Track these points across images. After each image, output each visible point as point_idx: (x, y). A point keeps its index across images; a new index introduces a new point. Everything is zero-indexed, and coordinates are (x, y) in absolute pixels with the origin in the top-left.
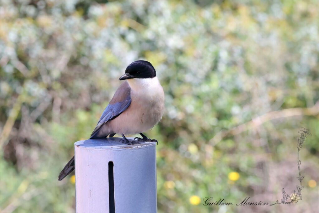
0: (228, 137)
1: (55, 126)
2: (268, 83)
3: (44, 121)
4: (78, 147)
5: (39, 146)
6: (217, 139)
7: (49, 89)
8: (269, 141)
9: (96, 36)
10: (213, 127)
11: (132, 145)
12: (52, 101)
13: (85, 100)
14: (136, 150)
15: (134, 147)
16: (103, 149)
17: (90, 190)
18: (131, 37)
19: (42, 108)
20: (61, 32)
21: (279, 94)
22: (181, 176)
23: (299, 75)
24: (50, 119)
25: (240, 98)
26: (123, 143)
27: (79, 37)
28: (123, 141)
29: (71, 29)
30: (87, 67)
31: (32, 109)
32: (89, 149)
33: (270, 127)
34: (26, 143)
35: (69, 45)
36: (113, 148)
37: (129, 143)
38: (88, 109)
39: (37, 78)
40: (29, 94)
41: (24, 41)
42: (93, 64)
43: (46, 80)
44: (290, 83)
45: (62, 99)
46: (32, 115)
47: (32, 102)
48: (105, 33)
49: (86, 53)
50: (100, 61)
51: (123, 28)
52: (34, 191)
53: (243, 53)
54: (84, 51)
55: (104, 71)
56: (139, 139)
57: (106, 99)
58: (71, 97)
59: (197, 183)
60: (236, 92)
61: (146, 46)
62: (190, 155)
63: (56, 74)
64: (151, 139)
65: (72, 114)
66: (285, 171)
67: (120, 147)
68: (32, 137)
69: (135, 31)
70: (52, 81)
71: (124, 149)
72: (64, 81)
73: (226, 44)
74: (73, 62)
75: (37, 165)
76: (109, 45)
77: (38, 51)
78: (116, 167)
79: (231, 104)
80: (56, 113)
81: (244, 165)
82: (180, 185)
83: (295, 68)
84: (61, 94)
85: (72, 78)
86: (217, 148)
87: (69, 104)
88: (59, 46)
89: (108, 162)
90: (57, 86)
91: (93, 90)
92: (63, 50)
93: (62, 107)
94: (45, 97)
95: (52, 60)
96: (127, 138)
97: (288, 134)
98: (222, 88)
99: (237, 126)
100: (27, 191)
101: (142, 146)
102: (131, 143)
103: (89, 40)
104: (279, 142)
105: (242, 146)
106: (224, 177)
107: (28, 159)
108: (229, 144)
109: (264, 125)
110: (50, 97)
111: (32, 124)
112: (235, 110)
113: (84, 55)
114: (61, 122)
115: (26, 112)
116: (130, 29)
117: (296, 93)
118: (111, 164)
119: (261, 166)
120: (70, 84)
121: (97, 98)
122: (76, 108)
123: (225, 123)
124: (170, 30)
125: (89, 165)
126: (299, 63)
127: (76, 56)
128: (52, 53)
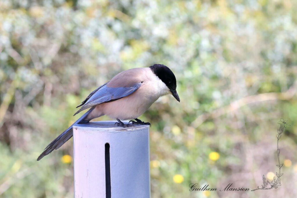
0: (209, 120)
1: (46, 109)
2: (245, 70)
3: (37, 105)
4: (76, 129)
5: (31, 128)
6: (198, 121)
7: (41, 75)
8: (246, 124)
9: (85, 26)
10: (195, 110)
11: (127, 128)
12: (44, 86)
13: (74, 85)
14: (131, 132)
15: (129, 129)
16: (100, 132)
17: (88, 170)
18: (117, 26)
19: (34, 93)
20: (52, 22)
21: (255, 79)
22: (163, 156)
23: (274, 62)
24: (41, 103)
25: (220, 84)
26: (118, 126)
27: (69, 27)
28: (119, 124)
29: (61, 19)
30: (76, 55)
31: (25, 93)
32: (87, 131)
33: (247, 110)
34: (20, 125)
35: (60, 34)
36: (110, 130)
37: (125, 126)
38: (77, 94)
39: (29, 65)
40: (22, 80)
41: (18, 30)
42: (82, 52)
43: (38, 66)
44: (266, 70)
45: (53, 84)
46: (25, 98)
47: (25, 87)
48: (93, 23)
49: (76, 42)
50: (88, 49)
51: (110, 18)
52: (26, 170)
53: (222, 41)
54: (74, 39)
55: (92, 58)
56: (134, 122)
57: (95, 84)
58: (61, 82)
59: (179, 163)
60: (215, 78)
61: (131, 35)
62: (173, 136)
63: (47, 61)
64: (145, 122)
65: (62, 98)
66: (261, 151)
67: (116, 129)
68: (25, 120)
69: (121, 21)
70: (44, 67)
71: (120, 131)
72: (54, 67)
73: (206, 33)
74: (64, 50)
75: (30, 145)
76: (97, 34)
77: (30, 40)
78: (112, 148)
79: (212, 89)
80: (47, 97)
81: (223, 146)
82: (164, 164)
83: (270, 55)
84: (52, 80)
85: (63, 65)
86: (198, 130)
87: (60, 89)
88: (50, 35)
89: (105, 143)
90: (48, 72)
91: (82, 76)
92: (53, 38)
93: (52, 92)
94: (38, 82)
95: (43, 48)
96: (122, 121)
97: (263, 117)
98: (204, 74)
99: (216, 109)
100: (20, 170)
101: (137, 129)
102: (126, 126)
103: (78, 29)
104: (256, 125)
105: (222, 128)
106: (205, 157)
107: (21, 140)
108: (210, 126)
109: (241, 108)
110: (42, 82)
111: (25, 108)
112: (216, 95)
113: (73, 44)
114: (52, 105)
115: (19, 97)
116: (116, 19)
117: (271, 79)
118: (107, 146)
119: (238, 147)
120: (61, 70)
121: (86, 83)
122: (66, 93)
123: (206, 107)
124: (156, 20)
125: (86, 147)
126: (273, 51)
127: (66, 44)
128: (43, 41)
